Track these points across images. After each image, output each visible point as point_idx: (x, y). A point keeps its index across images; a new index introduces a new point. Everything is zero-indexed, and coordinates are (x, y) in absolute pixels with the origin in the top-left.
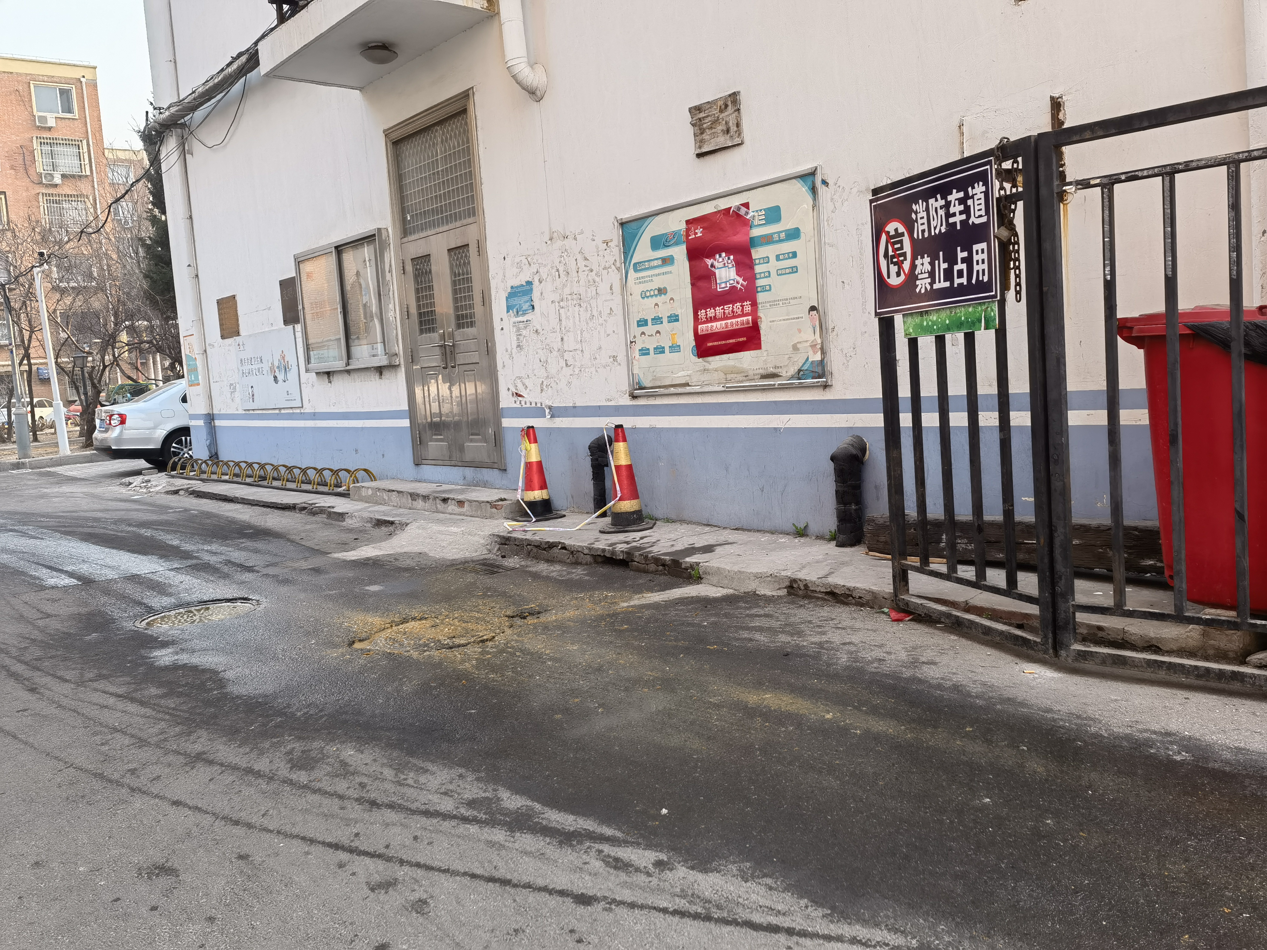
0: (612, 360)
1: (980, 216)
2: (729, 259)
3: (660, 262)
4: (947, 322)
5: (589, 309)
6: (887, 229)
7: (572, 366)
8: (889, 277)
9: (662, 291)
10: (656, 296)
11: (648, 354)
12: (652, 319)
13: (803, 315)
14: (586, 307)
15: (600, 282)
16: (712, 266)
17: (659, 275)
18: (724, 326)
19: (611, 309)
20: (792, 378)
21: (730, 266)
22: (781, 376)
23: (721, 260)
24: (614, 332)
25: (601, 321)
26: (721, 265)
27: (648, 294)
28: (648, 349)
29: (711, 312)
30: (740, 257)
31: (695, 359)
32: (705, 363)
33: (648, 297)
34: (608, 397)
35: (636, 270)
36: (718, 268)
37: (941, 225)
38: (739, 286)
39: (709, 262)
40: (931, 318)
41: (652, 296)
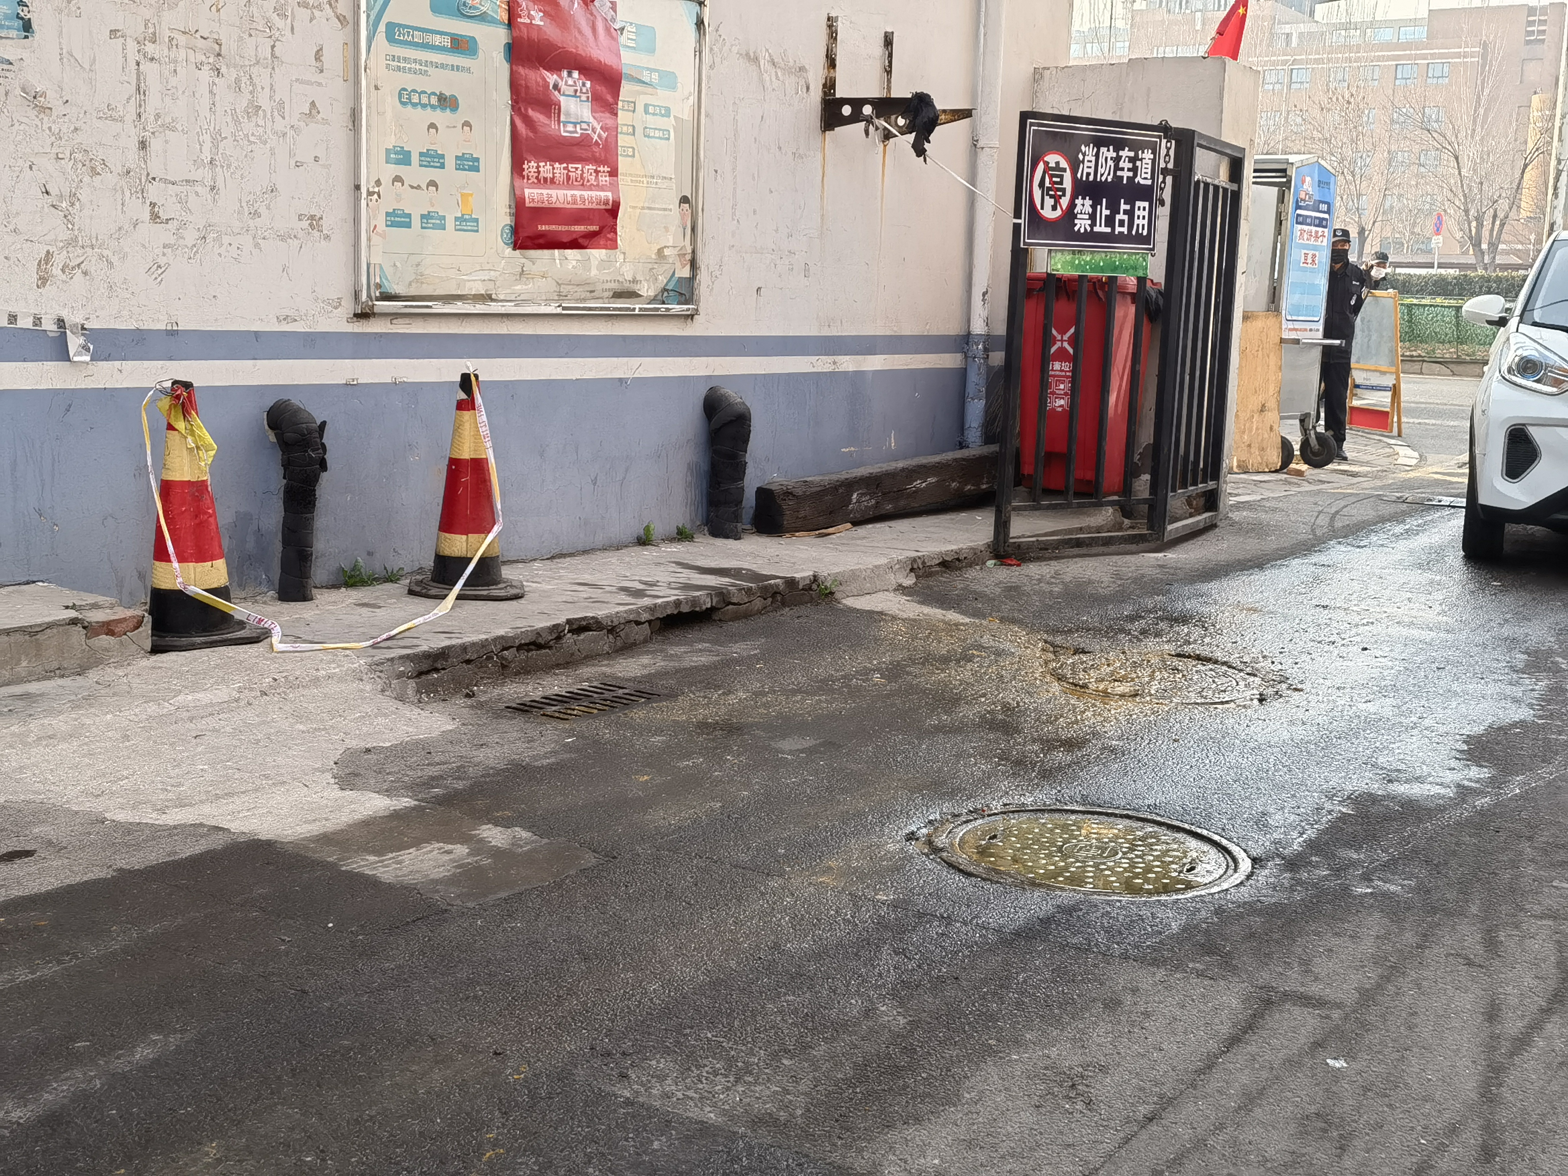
0: (305, 224)
1: (1146, 178)
2: (584, 85)
3: (447, 42)
4: (1102, 264)
5: (246, 88)
6: (1046, 159)
7: (173, 225)
8: (1042, 208)
9: (447, 102)
10: (433, 107)
11: (408, 225)
12: (421, 154)
13: (671, 207)
14: (238, 81)
15: (288, 32)
16: (556, 87)
17: (443, 66)
18: (569, 199)
19: (313, 104)
20: (653, 300)
21: (584, 98)
22: (641, 296)
23: (570, 82)
24: (316, 159)
25: (280, 125)
26: (570, 91)
27: (415, 99)
28: (409, 216)
29: (546, 169)
30: (601, 89)
31: (509, 251)
32: (523, 261)
33: (414, 105)
34: (287, 312)
35: (390, 38)
36: (564, 95)
37: (1109, 174)
38: (595, 137)
39: (552, 78)
40: (1084, 257)
41: (424, 106)
